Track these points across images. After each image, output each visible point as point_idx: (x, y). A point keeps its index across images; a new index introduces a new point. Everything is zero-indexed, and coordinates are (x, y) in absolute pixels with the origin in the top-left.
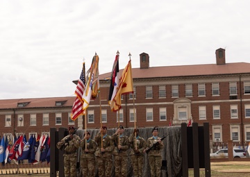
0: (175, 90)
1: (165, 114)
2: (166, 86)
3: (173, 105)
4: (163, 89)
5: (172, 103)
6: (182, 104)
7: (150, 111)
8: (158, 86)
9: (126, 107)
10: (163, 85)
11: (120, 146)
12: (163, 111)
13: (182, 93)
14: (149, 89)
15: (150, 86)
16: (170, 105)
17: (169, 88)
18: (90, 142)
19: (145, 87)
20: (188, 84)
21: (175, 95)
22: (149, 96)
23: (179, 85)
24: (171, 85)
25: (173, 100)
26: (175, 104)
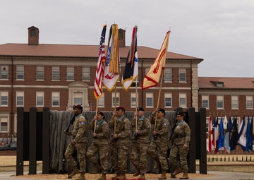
0: (71, 72)
1: (58, 99)
2: (61, 67)
3: (68, 89)
4: (56, 70)
5: (66, 87)
6: (78, 89)
7: (40, 95)
8: (51, 67)
9: (12, 88)
10: (57, 66)
12: (56, 96)
13: (78, 77)
14: (40, 70)
15: (41, 66)
16: (64, 89)
17: (63, 69)
19: (35, 66)
20: (85, 66)
21: (70, 78)
22: (40, 77)
23: (75, 67)
24: (66, 67)
25: (68, 84)
26: (70, 89)
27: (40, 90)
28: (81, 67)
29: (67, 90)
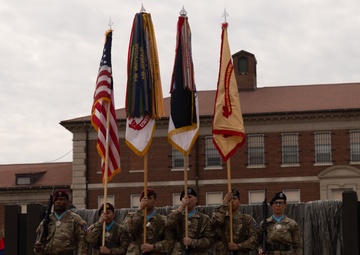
0: (323, 146)
2: (301, 134)
3: (318, 184)
4: (291, 142)
5: (314, 179)
6: (341, 182)
8: (279, 136)
9: (197, 187)
10: (293, 133)
11: (187, 239)
13: (341, 154)
14: (257, 144)
15: (258, 135)
17: (307, 139)
18: (114, 230)
20: (355, 130)
21: (322, 157)
22: (255, 160)
23: (334, 133)
24: (312, 134)
25: (316, 171)
26: (323, 183)
27: (257, 188)
28: (347, 132)
29: (317, 186)
